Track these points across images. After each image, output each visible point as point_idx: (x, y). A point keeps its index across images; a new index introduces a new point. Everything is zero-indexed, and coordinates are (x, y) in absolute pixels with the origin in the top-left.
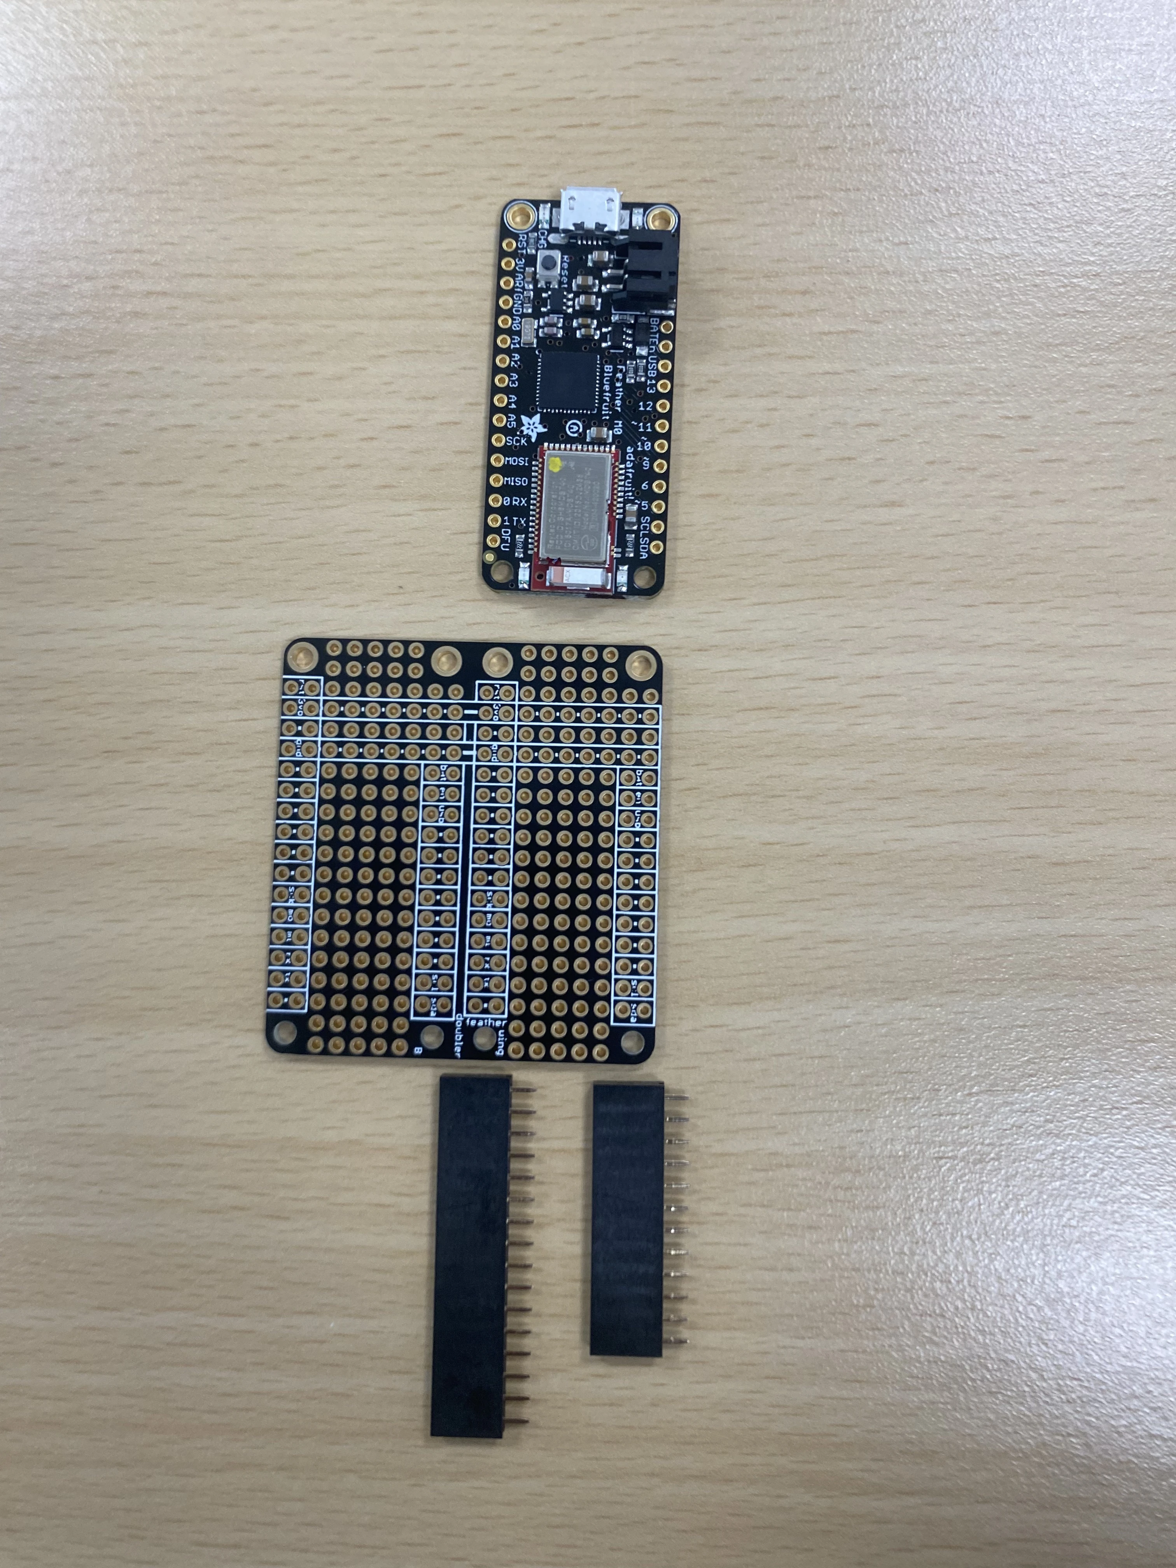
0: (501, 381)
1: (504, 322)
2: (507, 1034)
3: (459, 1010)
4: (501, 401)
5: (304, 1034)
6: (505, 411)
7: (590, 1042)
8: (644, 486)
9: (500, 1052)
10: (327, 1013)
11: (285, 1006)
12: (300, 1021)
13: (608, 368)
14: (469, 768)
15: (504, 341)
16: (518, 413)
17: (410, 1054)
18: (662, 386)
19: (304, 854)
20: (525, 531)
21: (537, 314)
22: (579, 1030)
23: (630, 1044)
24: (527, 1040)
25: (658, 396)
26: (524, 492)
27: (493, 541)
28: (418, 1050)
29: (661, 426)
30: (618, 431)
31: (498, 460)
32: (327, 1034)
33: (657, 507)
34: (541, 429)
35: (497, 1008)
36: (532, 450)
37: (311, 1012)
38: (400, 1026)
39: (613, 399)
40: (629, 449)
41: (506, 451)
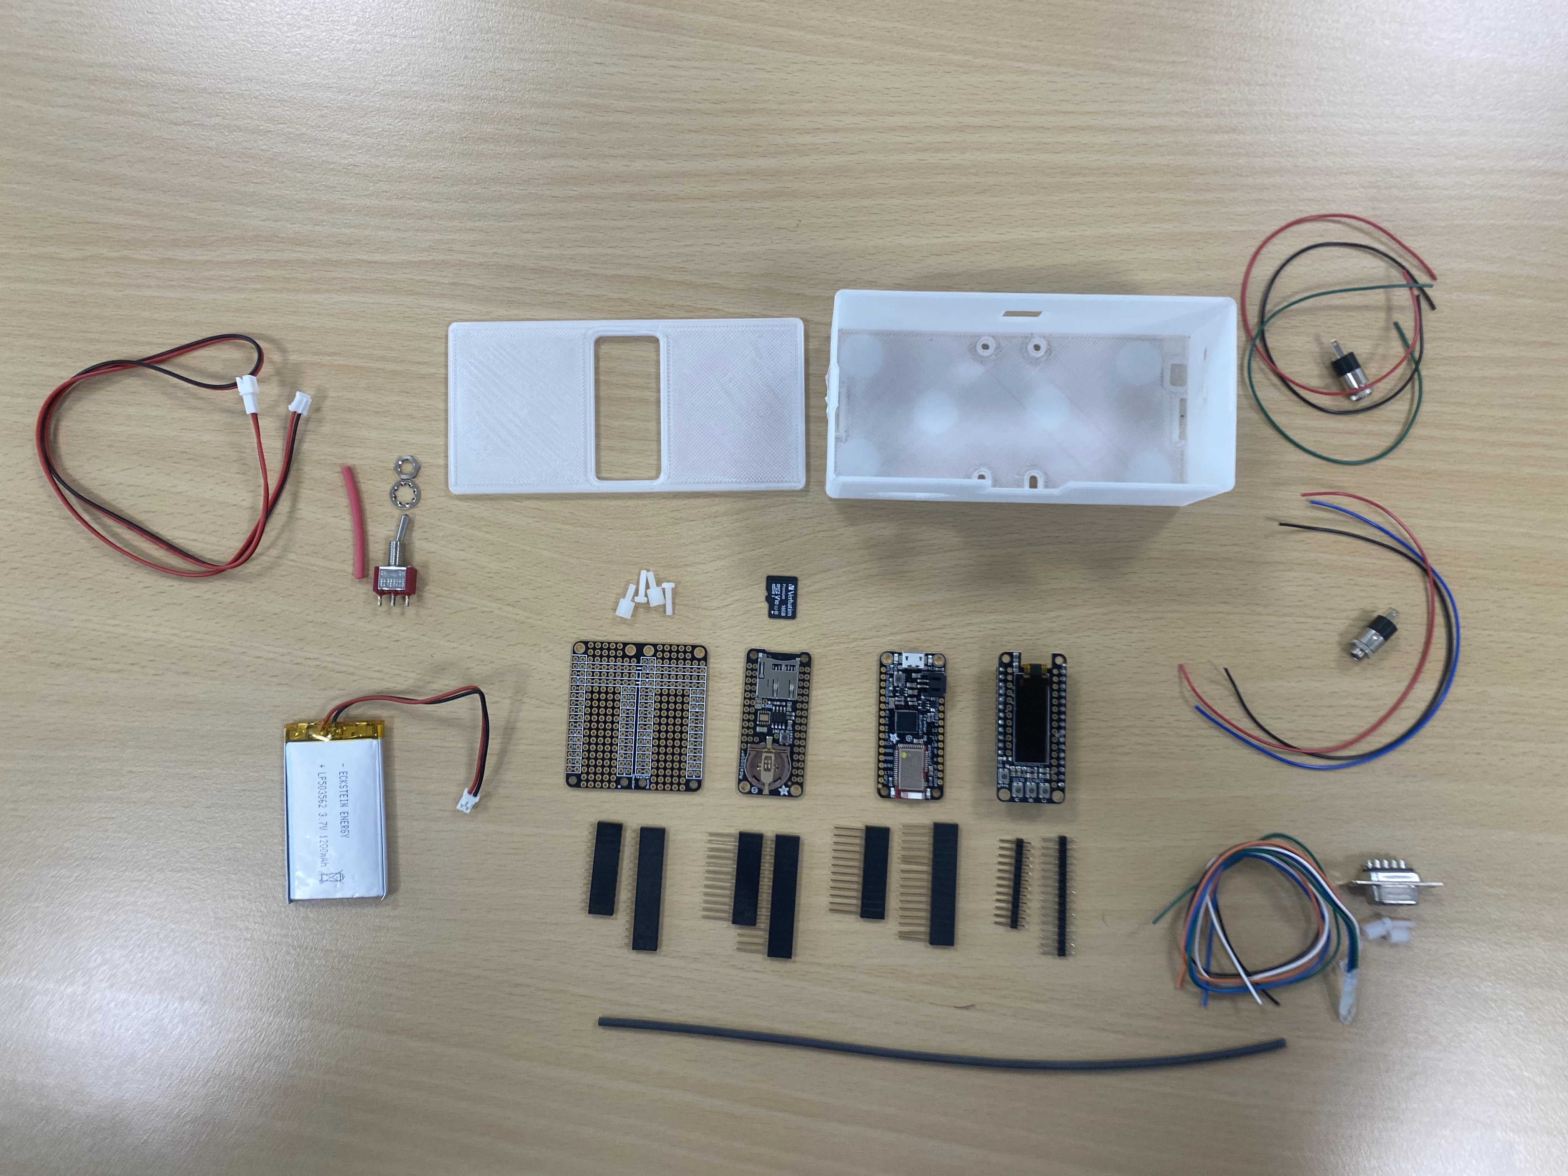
0: (882, 721)
1: (883, 699)
2: (650, 781)
3: (634, 773)
4: (882, 728)
5: (579, 780)
6: (884, 732)
7: (679, 784)
8: (935, 760)
9: (648, 787)
10: (588, 773)
11: (573, 771)
12: (578, 776)
13: (921, 716)
14: (638, 688)
15: (883, 706)
16: (889, 733)
17: (616, 788)
18: (941, 723)
19: (580, 718)
20: (892, 776)
21: (894, 696)
22: (675, 780)
23: (694, 785)
24: (657, 783)
25: (939, 726)
26: (892, 762)
27: (881, 780)
28: (619, 787)
29: (940, 737)
30: (925, 740)
31: (882, 750)
32: (587, 781)
33: (940, 767)
34: (897, 739)
35: (646, 772)
36: (893, 747)
37: (582, 773)
38: (614, 778)
39: (923, 727)
40: (929, 746)
41: (885, 747)
